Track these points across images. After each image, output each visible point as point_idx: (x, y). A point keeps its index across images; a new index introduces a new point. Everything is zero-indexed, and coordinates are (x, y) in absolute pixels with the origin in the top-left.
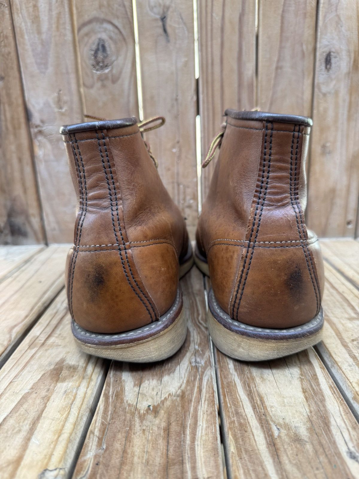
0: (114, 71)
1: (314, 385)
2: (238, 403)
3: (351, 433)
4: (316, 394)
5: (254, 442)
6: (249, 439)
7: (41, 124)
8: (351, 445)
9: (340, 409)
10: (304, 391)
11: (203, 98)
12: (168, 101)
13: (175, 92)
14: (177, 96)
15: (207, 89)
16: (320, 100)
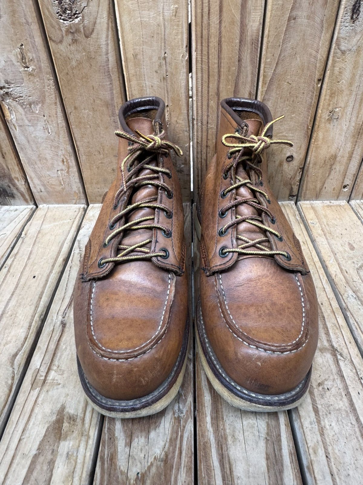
0: (86, 22)
1: (277, 449)
2: (211, 471)
4: (276, 462)
7: (7, 86)
10: (267, 459)
11: (197, 56)
12: (155, 59)
13: (163, 48)
14: (165, 53)
15: (202, 45)
16: (338, 58)
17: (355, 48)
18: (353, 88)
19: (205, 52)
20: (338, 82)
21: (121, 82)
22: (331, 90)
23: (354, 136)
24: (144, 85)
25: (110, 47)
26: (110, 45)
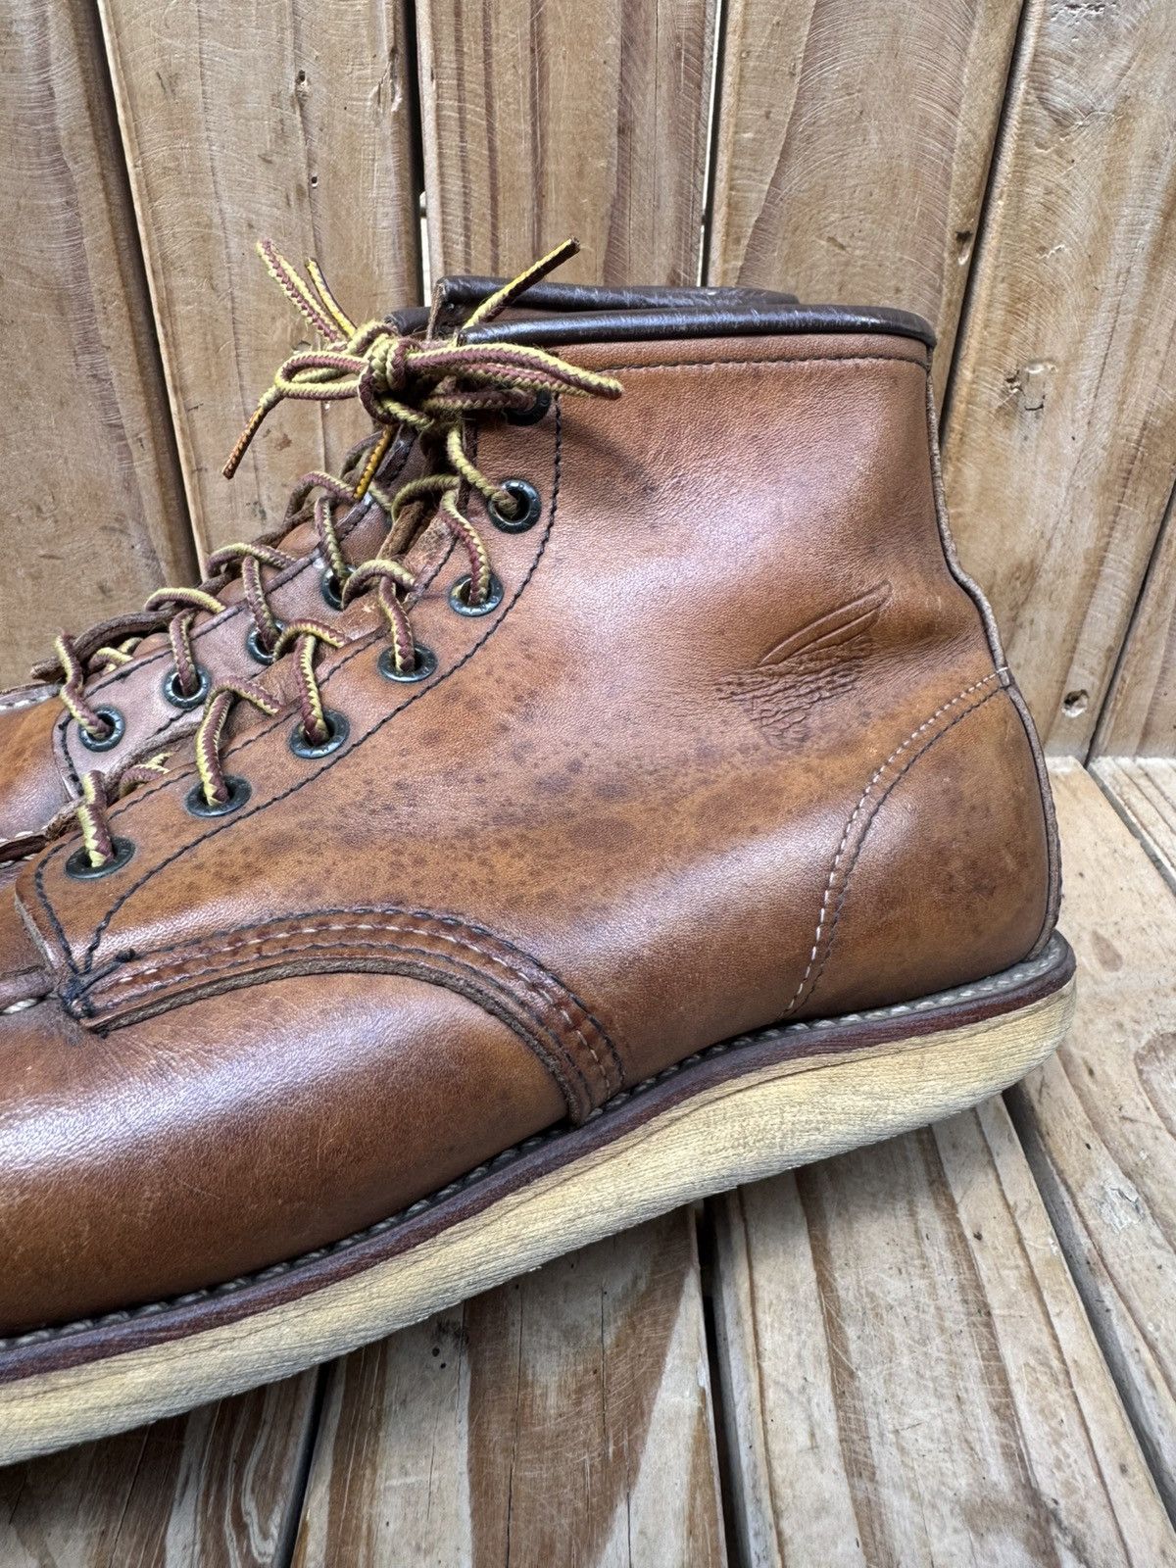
11: (439, 97)
12: (257, 100)
13: (289, 53)
14: (301, 77)
15: (459, 52)
16: (1040, 145)
17: (1108, 104)
18: (1099, 281)
19: (475, 85)
20: (1043, 249)
21: (117, 199)
22: (1013, 283)
23: (1106, 487)
24: (217, 220)
25: (53, 37)
26: (52, 24)
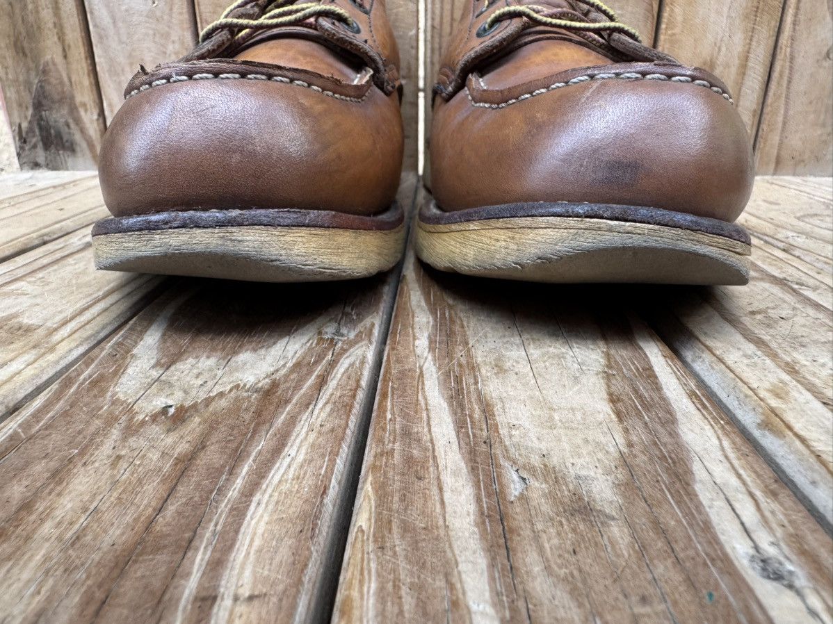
1: (644, 388)
2: (416, 412)
3: (763, 505)
4: (648, 407)
5: (438, 506)
6: (426, 498)
8: (764, 540)
9: (721, 444)
10: (614, 399)
23: (746, 17)
